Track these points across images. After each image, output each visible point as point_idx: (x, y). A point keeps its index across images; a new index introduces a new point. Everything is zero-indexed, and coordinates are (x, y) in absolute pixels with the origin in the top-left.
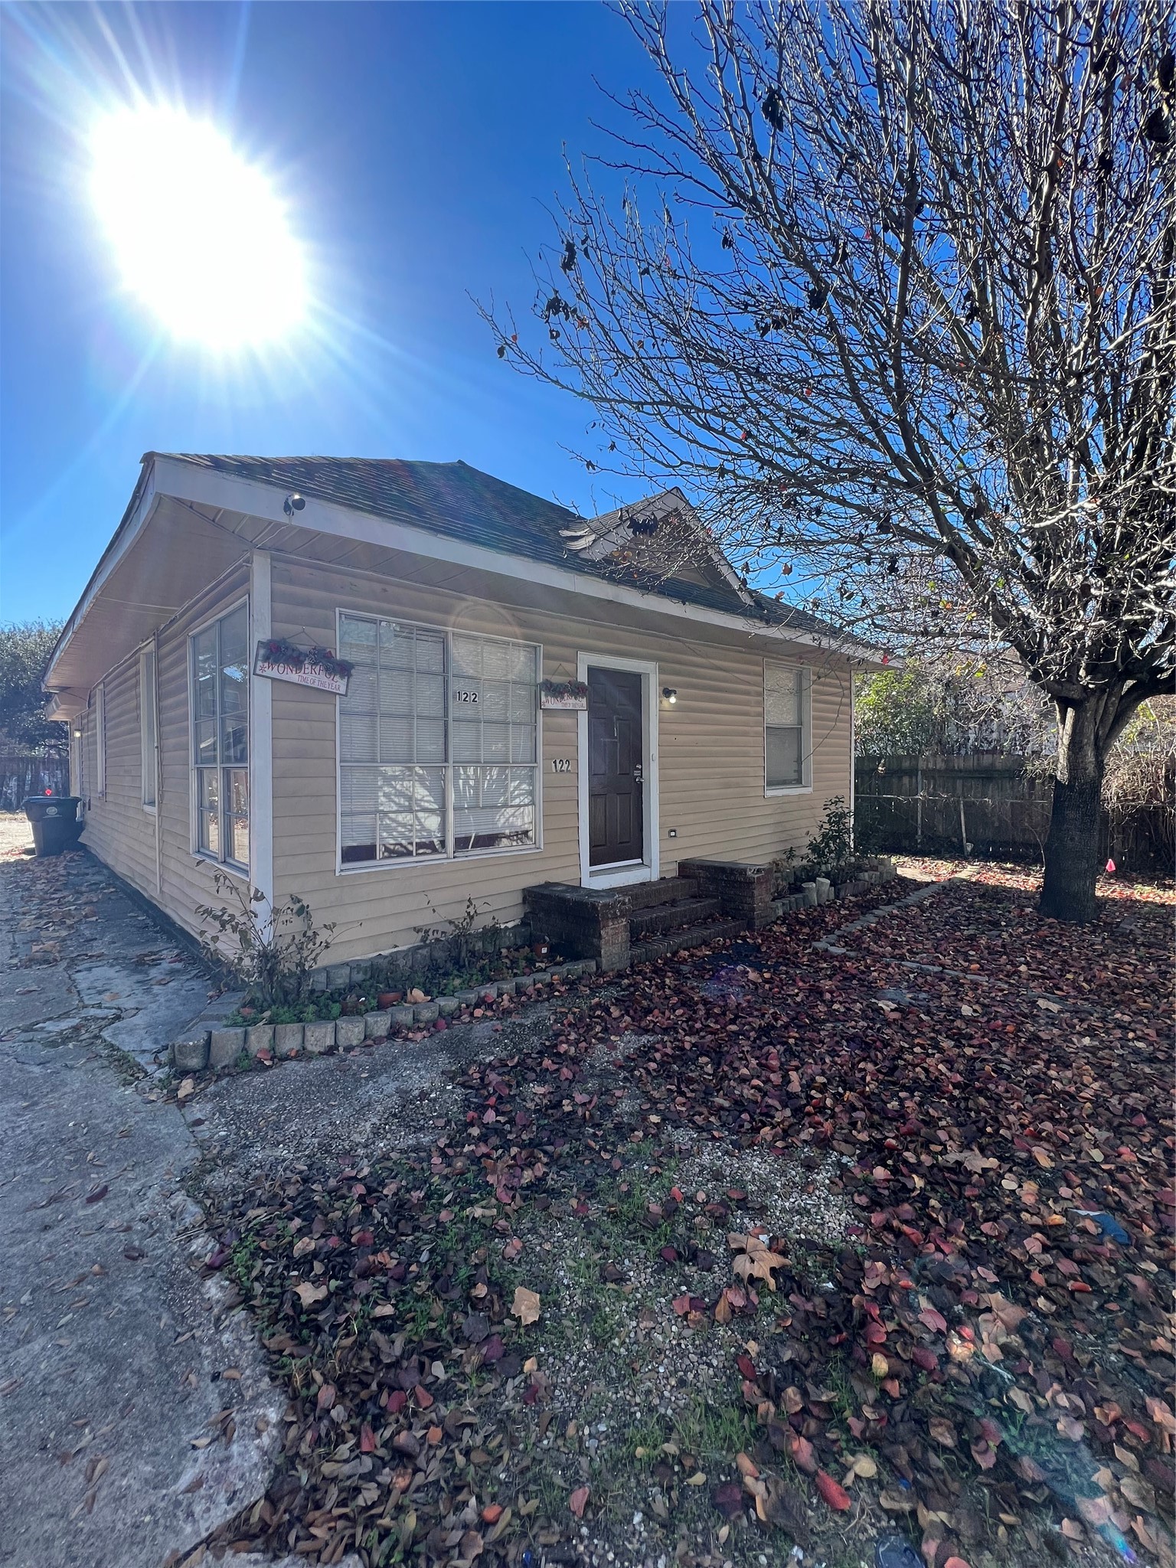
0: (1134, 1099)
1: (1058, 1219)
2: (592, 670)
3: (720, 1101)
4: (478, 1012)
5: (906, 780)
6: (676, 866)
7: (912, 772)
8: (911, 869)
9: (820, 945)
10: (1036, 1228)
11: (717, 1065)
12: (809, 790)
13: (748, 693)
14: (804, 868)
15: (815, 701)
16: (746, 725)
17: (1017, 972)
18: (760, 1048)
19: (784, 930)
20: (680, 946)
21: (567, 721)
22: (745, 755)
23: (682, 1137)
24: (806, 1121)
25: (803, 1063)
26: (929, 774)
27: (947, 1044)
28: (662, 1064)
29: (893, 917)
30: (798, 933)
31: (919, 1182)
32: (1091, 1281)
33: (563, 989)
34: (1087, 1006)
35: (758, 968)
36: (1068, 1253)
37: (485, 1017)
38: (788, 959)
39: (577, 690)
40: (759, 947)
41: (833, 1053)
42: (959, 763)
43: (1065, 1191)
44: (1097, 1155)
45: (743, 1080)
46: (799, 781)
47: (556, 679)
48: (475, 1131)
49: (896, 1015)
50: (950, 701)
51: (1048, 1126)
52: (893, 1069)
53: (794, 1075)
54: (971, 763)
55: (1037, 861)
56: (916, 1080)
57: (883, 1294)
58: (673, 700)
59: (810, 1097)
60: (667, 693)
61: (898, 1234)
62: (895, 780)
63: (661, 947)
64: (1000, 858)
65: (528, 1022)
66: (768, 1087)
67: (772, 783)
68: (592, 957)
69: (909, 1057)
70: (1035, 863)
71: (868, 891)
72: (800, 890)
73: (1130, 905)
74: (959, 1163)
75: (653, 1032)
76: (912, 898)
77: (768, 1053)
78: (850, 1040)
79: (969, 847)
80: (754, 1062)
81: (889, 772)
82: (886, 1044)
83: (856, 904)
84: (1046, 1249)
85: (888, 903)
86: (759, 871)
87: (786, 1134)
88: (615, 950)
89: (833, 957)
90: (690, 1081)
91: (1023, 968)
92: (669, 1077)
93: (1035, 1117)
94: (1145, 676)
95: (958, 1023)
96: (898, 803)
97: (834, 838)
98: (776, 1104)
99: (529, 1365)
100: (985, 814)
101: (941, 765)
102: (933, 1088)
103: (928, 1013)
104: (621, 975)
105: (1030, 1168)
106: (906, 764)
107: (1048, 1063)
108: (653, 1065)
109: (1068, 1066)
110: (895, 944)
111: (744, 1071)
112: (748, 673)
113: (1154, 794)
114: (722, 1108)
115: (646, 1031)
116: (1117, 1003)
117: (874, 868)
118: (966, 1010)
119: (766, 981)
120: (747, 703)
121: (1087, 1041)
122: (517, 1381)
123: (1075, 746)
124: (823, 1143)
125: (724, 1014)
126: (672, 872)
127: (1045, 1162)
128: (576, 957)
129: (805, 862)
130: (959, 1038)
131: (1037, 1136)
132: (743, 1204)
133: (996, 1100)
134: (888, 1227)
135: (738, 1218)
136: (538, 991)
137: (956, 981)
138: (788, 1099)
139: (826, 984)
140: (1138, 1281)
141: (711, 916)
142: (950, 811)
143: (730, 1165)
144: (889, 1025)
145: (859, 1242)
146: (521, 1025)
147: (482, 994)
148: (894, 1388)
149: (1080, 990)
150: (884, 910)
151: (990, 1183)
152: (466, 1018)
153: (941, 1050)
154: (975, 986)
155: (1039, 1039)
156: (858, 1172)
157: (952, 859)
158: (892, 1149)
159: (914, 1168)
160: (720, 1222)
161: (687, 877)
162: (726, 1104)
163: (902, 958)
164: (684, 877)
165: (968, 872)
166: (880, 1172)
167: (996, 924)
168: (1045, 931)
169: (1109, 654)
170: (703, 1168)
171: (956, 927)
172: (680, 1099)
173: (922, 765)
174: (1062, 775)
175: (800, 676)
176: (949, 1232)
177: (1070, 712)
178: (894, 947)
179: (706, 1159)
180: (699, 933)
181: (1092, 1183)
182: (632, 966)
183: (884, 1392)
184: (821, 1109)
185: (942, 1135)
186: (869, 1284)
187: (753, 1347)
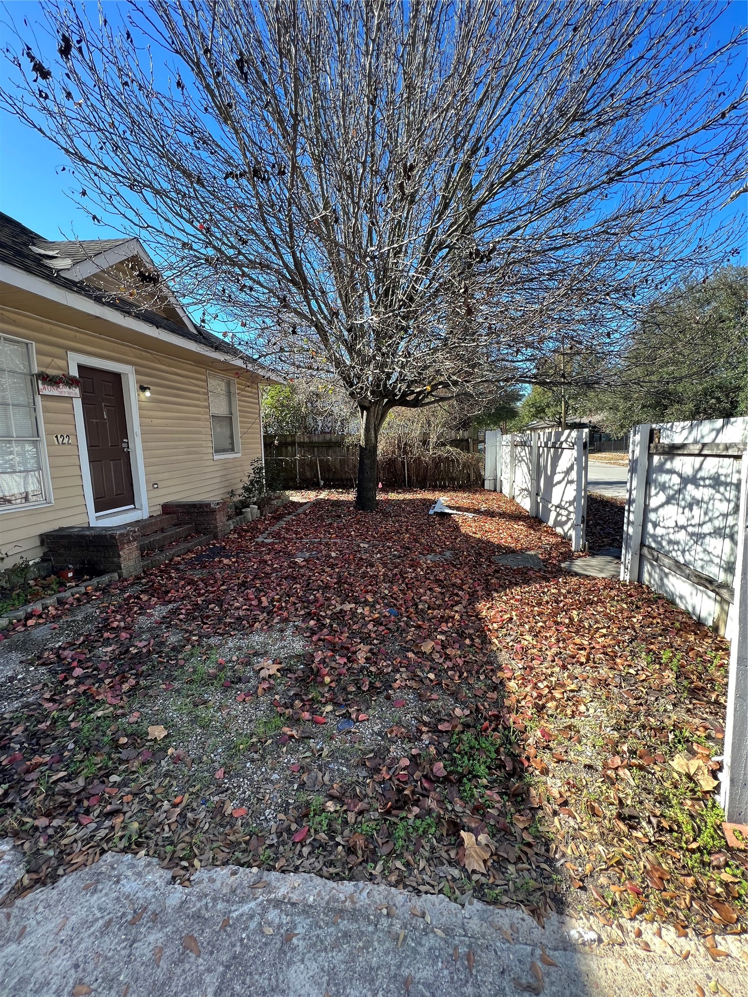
0: (396, 571)
1: (377, 615)
2: (80, 367)
3: (228, 620)
4: (31, 622)
5: (289, 448)
6: (160, 507)
7: (293, 444)
8: (296, 497)
9: (260, 540)
10: (370, 621)
11: (221, 606)
12: (239, 455)
13: (197, 392)
14: (241, 501)
15: (239, 400)
16: (199, 413)
17: (351, 535)
18: (242, 592)
19: (236, 536)
20: (174, 555)
21: (66, 405)
22: (199, 433)
23: (214, 641)
24: (275, 615)
25: (266, 593)
26: (301, 445)
27: (329, 569)
28: (187, 614)
29: (293, 520)
30: (245, 536)
31: (328, 621)
32: (389, 629)
33: (98, 594)
34: (377, 543)
35: (228, 557)
36: (381, 624)
37: (37, 625)
38: (243, 550)
39: (71, 382)
40: (224, 548)
41: (279, 585)
42: (315, 439)
43: (378, 606)
44: (386, 592)
45: (238, 608)
46: (233, 450)
47: (51, 372)
48: (71, 682)
49: (304, 563)
50: (309, 405)
51: (370, 587)
52: (308, 585)
53: (264, 599)
54: (321, 439)
55: (352, 487)
56: (319, 586)
57: (323, 661)
58: (148, 394)
59: (274, 606)
60: (143, 389)
61: (323, 640)
62: (284, 449)
63: (162, 558)
64: (336, 487)
65: (79, 618)
66: (252, 607)
67: (217, 451)
68: (114, 571)
69: (314, 578)
70: (350, 488)
71: (277, 510)
72: (241, 513)
73: (388, 501)
74: (341, 610)
75: (175, 601)
76: (300, 510)
77: (248, 593)
78: (286, 578)
79: (322, 483)
80: (241, 599)
81: (281, 444)
82: (303, 576)
83: (272, 517)
84: (374, 626)
85: (289, 514)
86: (218, 504)
87: (267, 623)
88: (131, 563)
89: (267, 544)
90: (208, 617)
91: (353, 533)
92: (194, 618)
93: (365, 586)
94: (391, 397)
95: (331, 560)
96: (287, 462)
97: (256, 482)
98: (259, 613)
99: (170, 751)
100: (329, 465)
101: (306, 440)
102: (327, 587)
103: (318, 559)
104: (138, 578)
105: (366, 603)
106: (289, 439)
107: (366, 567)
108: (181, 617)
109: (373, 566)
110: (297, 533)
111: (238, 604)
112: (197, 379)
113: (394, 452)
114: (230, 623)
115: (170, 602)
116: (387, 540)
117: (279, 498)
118: (333, 554)
119: (234, 562)
120: (198, 400)
121: (379, 555)
122: (166, 759)
123: (367, 429)
124: (286, 620)
125: (216, 582)
126: (158, 511)
127: (371, 600)
128: (100, 573)
129: (241, 498)
130: (332, 566)
131: (367, 592)
132: (256, 654)
133: (351, 584)
134: (320, 640)
135: (255, 659)
136: (78, 600)
137: (327, 544)
138: (263, 609)
139: (267, 557)
140: (402, 624)
141: (189, 535)
142: (312, 465)
143: (244, 643)
144: (302, 567)
145: (310, 649)
146: (74, 621)
147: (29, 610)
148: (333, 685)
149: (374, 537)
150: (288, 518)
151: (353, 612)
152: (20, 628)
153: (327, 572)
154: (335, 544)
155: (362, 559)
156: (303, 626)
157: (315, 489)
158: (315, 613)
159: (324, 617)
160: (248, 663)
161: (169, 513)
162: (232, 621)
163: (302, 538)
164: (167, 514)
165: (324, 495)
166: (312, 623)
167: (339, 516)
168: (359, 516)
169: (378, 386)
170: (230, 649)
171: (323, 520)
172: (205, 626)
173: (297, 440)
174: (362, 443)
175: (228, 384)
176: (342, 633)
177: (365, 413)
178: (296, 534)
179: (230, 645)
180: (183, 546)
181: (386, 601)
182: (144, 572)
183: (330, 687)
184: (281, 608)
185: (333, 602)
186: (317, 660)
187: (277, 697)
